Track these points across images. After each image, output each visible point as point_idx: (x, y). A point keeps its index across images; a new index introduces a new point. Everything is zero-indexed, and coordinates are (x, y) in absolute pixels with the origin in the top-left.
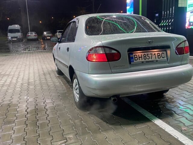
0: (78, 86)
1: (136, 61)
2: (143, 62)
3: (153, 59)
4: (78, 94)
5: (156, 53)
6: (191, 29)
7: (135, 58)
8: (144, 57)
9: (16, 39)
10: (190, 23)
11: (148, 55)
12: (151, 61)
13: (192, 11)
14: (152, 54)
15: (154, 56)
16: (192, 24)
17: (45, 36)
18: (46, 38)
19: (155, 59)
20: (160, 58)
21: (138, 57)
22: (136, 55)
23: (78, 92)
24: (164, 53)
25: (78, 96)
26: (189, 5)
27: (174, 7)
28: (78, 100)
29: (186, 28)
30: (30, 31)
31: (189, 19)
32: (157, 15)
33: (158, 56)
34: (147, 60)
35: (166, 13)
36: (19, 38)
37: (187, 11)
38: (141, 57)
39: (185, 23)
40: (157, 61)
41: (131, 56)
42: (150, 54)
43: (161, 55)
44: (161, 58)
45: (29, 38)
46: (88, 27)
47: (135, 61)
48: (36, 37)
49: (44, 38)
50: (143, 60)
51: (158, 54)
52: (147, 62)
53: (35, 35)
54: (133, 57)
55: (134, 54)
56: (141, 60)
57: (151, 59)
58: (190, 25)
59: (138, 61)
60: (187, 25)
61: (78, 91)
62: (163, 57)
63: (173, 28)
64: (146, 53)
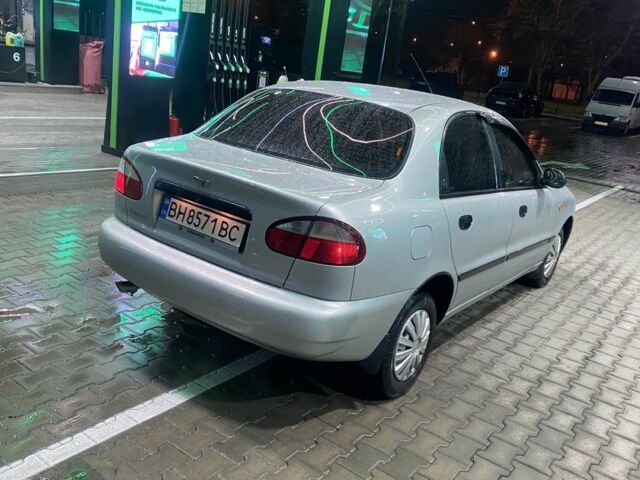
1: (170, 219)
3: (207, 231)
5: (221, 219)
7: (171, 209)
11: (200, 216)
12: (199, 234)
14: (209, 217)
15: (210, 225)
19: (210, 235)
20: (223, 236)
22: (175, 204)
24: (238, 229)
33: (222, 228)
34: (192, 227)
38: (184, 214)
40: (212, 240)
41: (166, 202)
43: (228, 230)
44: (226, 239)
47: (167, 218)
50: (185, 224)
54: (168, 206)
55: (173, 200)
57: (202, 228)
59: (173, 220)
62: (232, 237)
64: (197, 210)
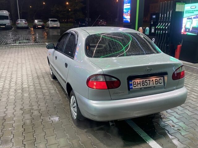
0: (75, 105)
1: (135, 88)
2: (141, 88)
3: (151, 85)
4: (76, 112)
5: (154, 79)
6: (186, 35)
7: (134, 84)
8: (143, 83)
9: (4, 27)
10: (186, 29)
11: (146, 81)
12: (149, 87)
13: (188, 17)
14: (150, 80)
15: (151, 83)
16: (187, 30)
17: (36, 25)
18: (37, 27)
19: (153, 85)
20: (157, 84)
21: (137, 84)
22: (135, 82)
23: (76, 111)
24: (161, 79)
25: (76, 114)
26: (186, 11)
27: (171, 11)
28: (75, 118)
29: (182, 34)
30: (19, 18)
31: (185, 25)
32: (154, 17)
33: (156, 82)
34: (145, 86)
35: (163, 15)
36: (8, 26)
37: (184, 17)
38: (140, 84)
39: (181, 28)
40: (154, 87)
41: (130, 83)
42: (148, 80)
43: (158, 81)
44: (159, 84)
45: (19, 25)
46: (88, 47)
47: (133, 88)
48: (26, 25)
49: (35, 27)
50: (142, 86)
51: (155, 80)
52: (145, 88)
53: (25, 23)
54: (132, 84)
55: (133, 81)
56: (139, 87)
57: (149, 85)
58: (185, 31)
59: (137, 87)
60: (183, 31)
61: (76, 109)
62: (160, 83)
63: (169, 32)
64: (144, 80)
